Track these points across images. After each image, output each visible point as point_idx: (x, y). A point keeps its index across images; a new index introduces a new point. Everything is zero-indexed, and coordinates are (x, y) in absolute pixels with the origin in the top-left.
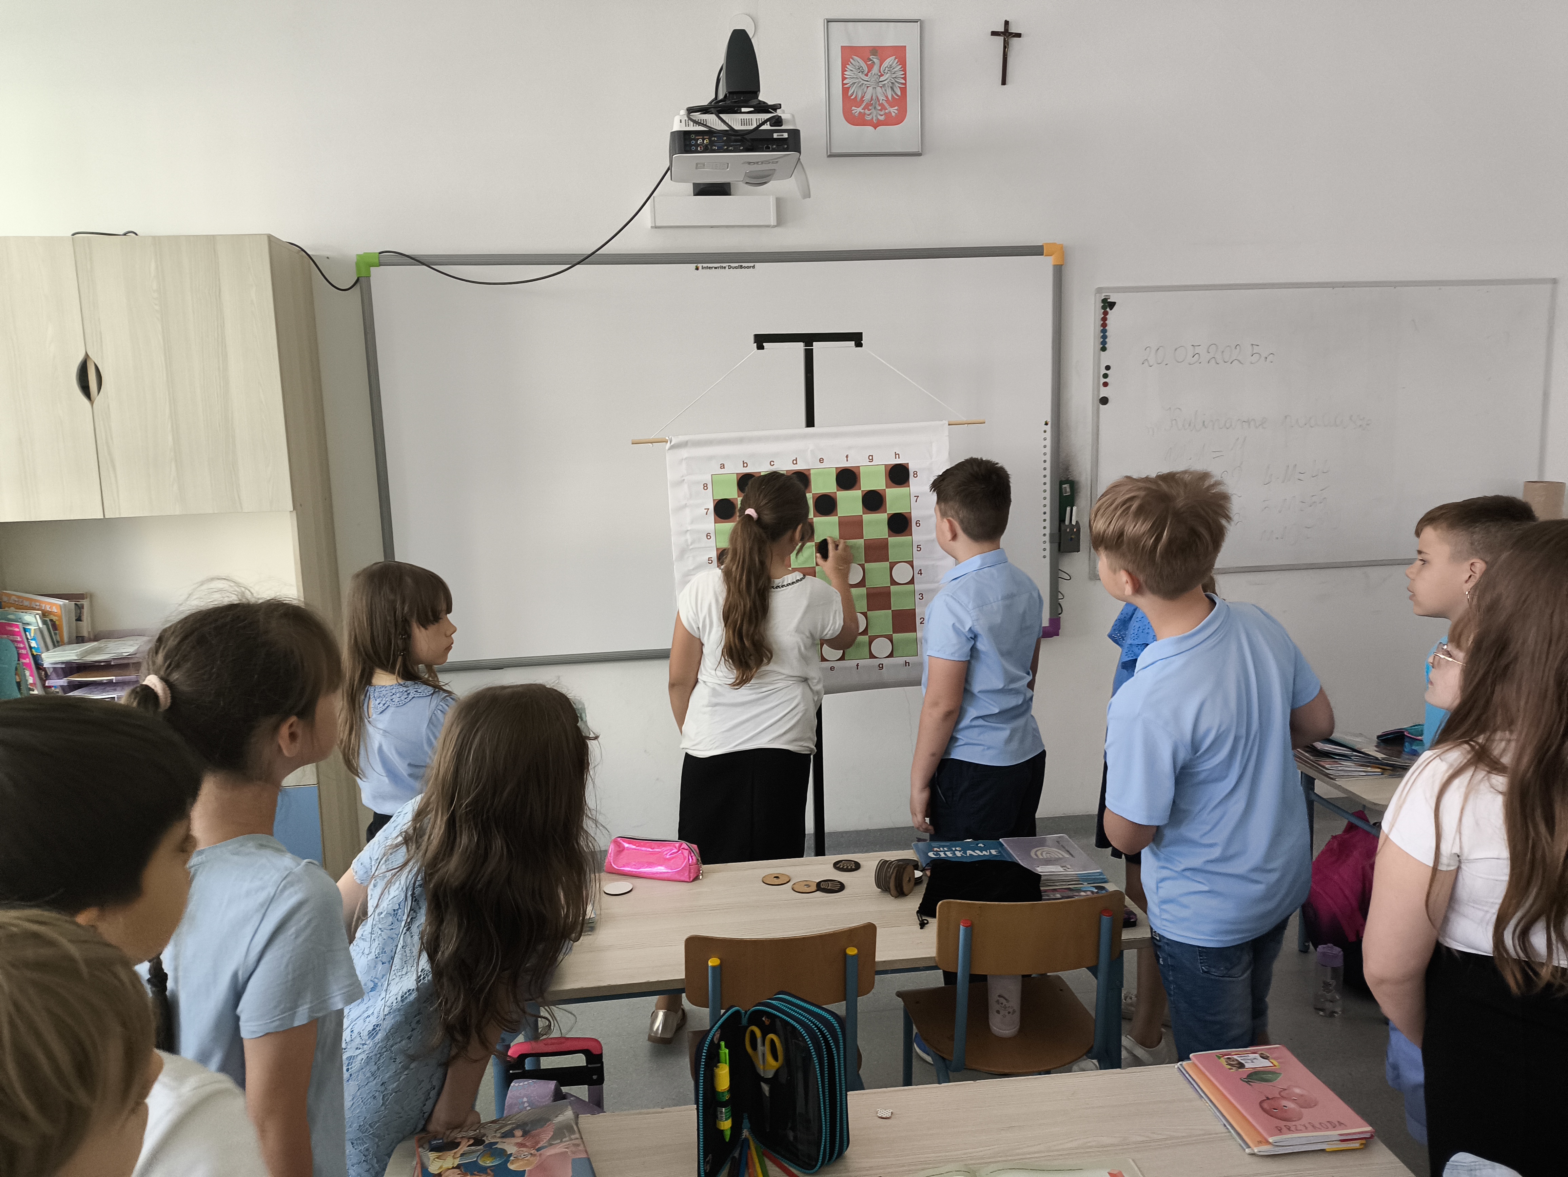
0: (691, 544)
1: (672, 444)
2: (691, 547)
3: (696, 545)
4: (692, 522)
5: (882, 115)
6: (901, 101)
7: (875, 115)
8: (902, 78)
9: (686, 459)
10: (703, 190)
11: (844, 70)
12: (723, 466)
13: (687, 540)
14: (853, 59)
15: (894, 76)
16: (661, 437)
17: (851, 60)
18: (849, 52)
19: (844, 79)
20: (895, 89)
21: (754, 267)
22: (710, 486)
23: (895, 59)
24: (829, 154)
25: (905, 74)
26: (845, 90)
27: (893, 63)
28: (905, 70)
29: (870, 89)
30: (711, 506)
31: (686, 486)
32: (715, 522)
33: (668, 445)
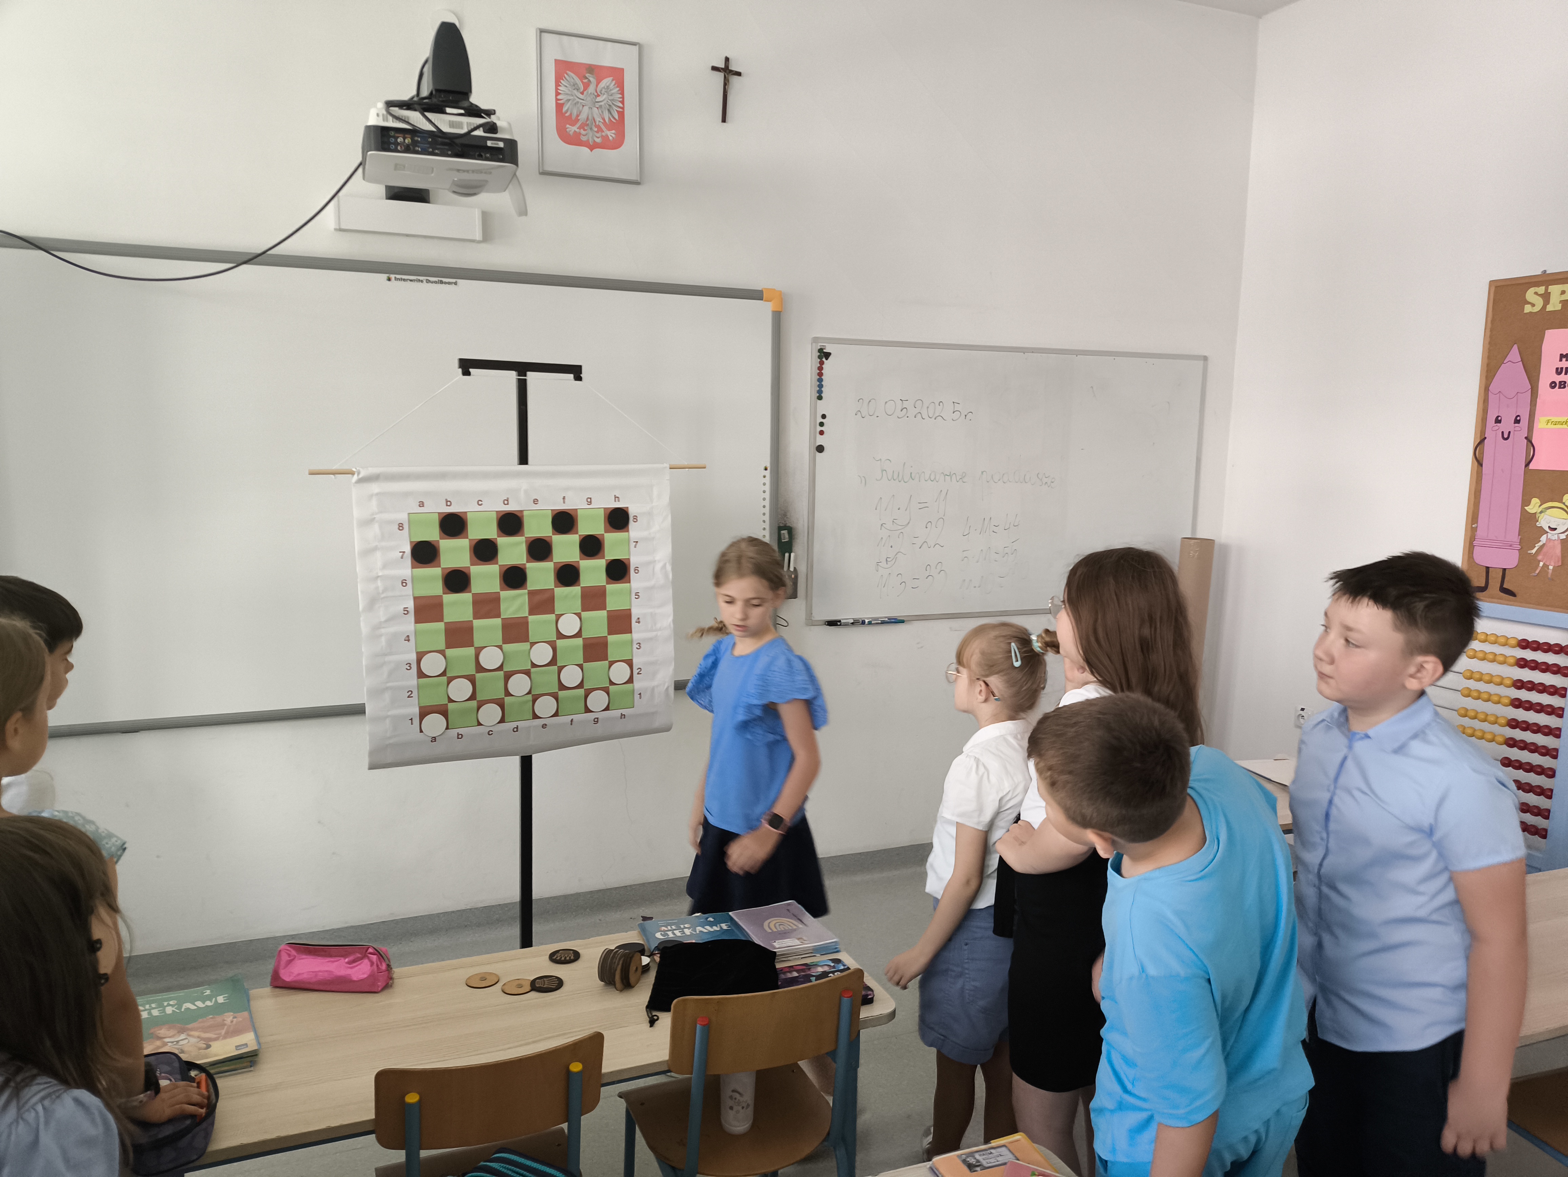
0: (383, 593)
1: (360, 476)
2: (382, 596)
3: (390, 594)
4: (384, 567)
5: (598, 138)
6: (619, 125)
7: (590, 136)
8: (620, 101)
9: (377, 494)
10: (398, 194)
11: (557, 84)
12: (422, 504)
13: (377, 588)
14: (567, 74)
15: (611, 98)
16: (346, 467)
17: (565, 75)
18: (563, 67)
19: (557, 94)
20: (612, 111)
21: (456, 283)
22: (406, 526)
23: (613, 80)
24: (541, 171)
25: (623, 98)
26: (559, 107)
27: (610, 84)
28: (622, 93)
29: (586, 109)
30: (408, 549)
31: (376, 527)
32: (413, 567)
33: (355, 477)
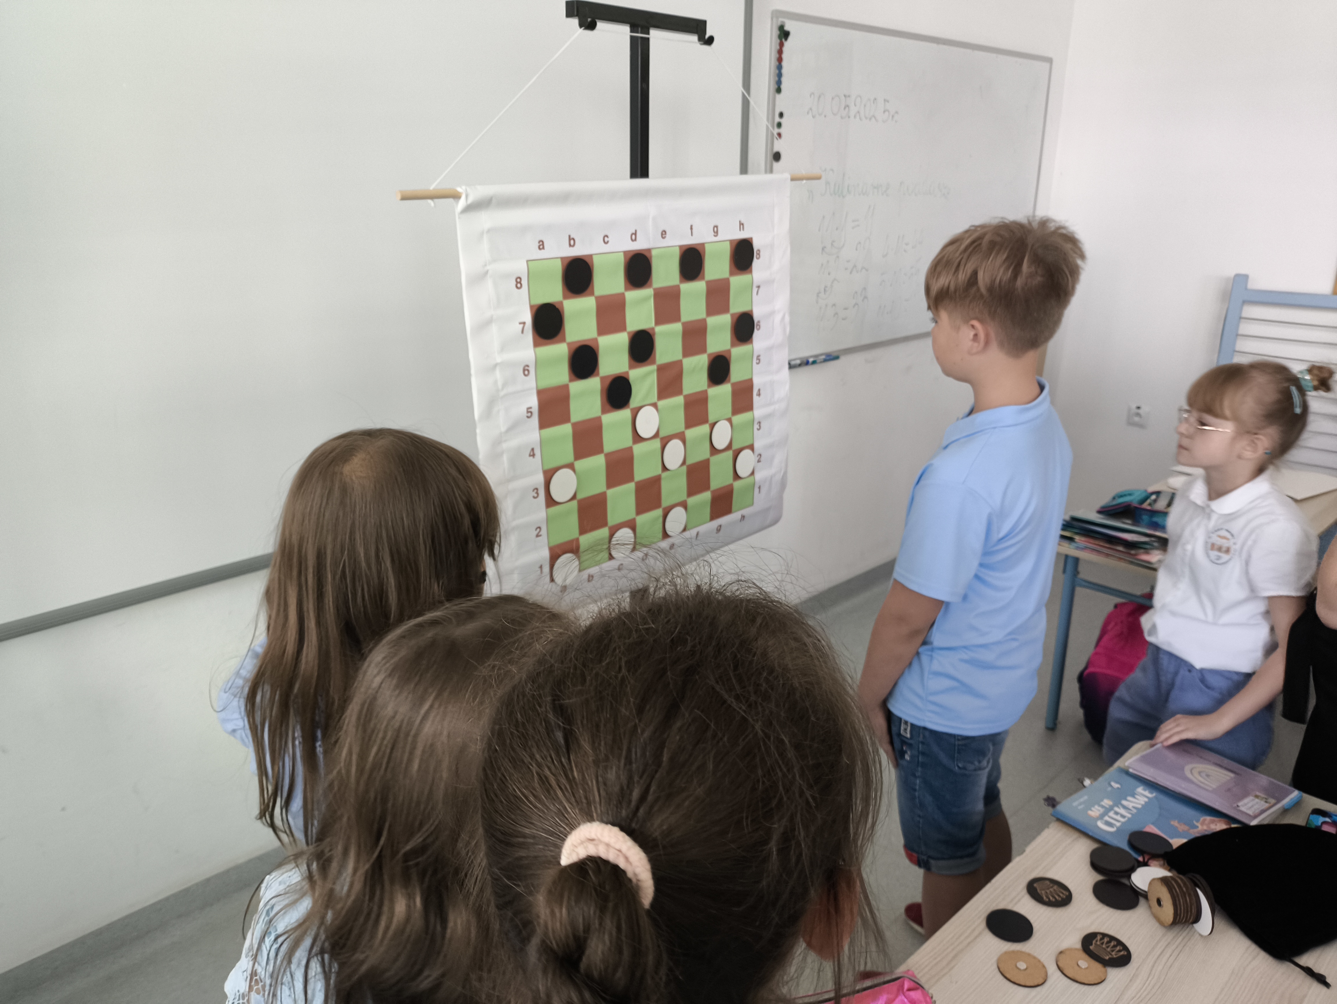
0: (503, 388)
1: (470, 201)
2: (502, 394)
3: (510, 389)
4: (503, 349)
9: (489, 231)
12: (541, 245)
13: (496, 382)
16: (448, 187)
22: (525, 282)
30: (528, 318)
31: (489, 283)
32: (536, 345)
33: (462, 203)
